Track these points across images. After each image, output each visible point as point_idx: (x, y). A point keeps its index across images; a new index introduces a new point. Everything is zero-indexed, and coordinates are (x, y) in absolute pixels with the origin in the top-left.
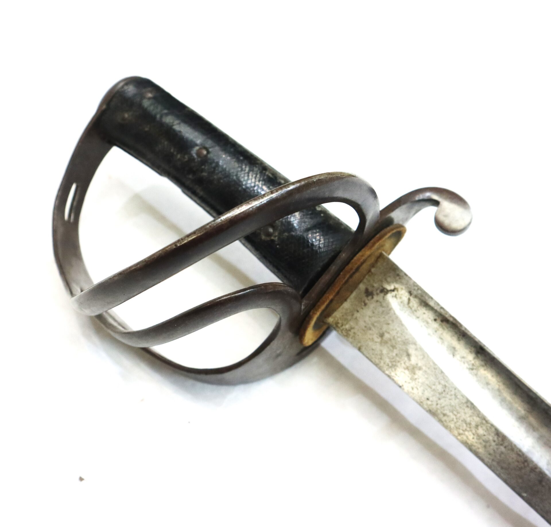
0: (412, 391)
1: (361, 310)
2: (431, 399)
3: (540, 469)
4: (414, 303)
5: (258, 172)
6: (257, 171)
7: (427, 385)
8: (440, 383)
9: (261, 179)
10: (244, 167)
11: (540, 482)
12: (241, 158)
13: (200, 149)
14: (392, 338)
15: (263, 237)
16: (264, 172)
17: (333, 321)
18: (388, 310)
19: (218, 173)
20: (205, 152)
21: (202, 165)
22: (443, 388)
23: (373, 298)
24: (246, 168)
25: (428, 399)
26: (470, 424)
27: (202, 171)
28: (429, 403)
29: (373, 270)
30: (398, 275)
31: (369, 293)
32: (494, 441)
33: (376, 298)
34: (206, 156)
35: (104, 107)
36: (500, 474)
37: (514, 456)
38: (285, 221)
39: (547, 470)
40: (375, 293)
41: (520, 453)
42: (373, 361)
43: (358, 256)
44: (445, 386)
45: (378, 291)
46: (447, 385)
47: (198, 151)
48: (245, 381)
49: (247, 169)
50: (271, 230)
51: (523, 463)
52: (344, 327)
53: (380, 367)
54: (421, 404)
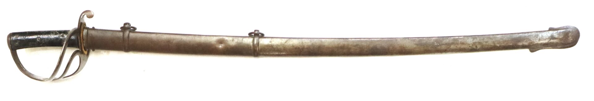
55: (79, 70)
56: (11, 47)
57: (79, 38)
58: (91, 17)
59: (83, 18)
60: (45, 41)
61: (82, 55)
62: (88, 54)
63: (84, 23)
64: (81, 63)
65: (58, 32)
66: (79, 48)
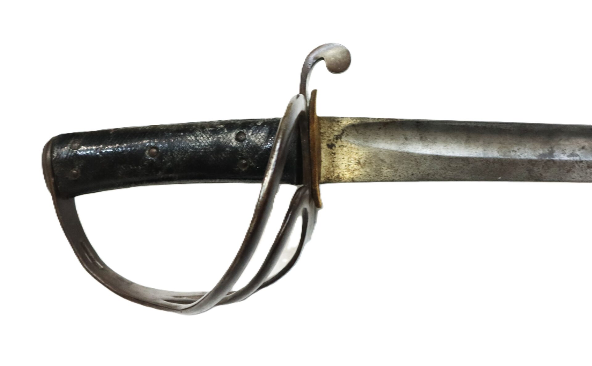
0: (401, 178)
1: (335, 159)
2: (414, 173)
3: (497, 158)
5: (202, 134)
6: (200, 133)
7: (406, 167)
8: (411, 161)
9: (208, 136)
10: (189, 138)
11: (502, 164)
12: (182, 134)
13: (149, 151)
14: (365, 159)
15: (243, 169)
16: (204, 130)
17: (325, 179)
19: (177, 157)
20: (155, 150)
21: (162, 160)
22: (415, 161)
23: (335, 147)
24: (191, 138)
25: (413, 174)
26: (445, 168)
27: (165, 163)
28: (415, 176)
29: (322, 131)
30: (338, 121)
31: (331, 146)
32: (464, 165)
33: (337, 145)
34: (158, 152)
36: (480, 179)
37: (480, 164)
38: (249, 149)
39: (500, 156)
40: (334, 143)
41: (482, 159)
42: (367, 180)
43: (310, 133)
44: (416, 159)
45: (335, 140)
46: (416, 158)
47: (149, 153)
49: (193, 138)
50: (244, 162)
51: (487, 163)
52: (333, 177)
53: (373, 180)
54: (411, 180)
60: (173, 158)
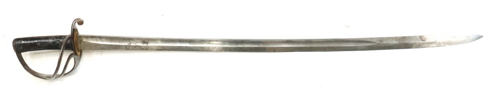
4: (87, 38)
18: (84, 42)
31: (80, 42)
35: (16, 50)
48: (77, 66)
55: (75, 68)
56: (17, 51)
57: (72, 43)
58: (81, 23)
59: (75, 25)
61: (76, 56)
62: (81, 55)
63: (76, 29)
64: (76, 63)
65: (55, 38)
66: (73, 50)
